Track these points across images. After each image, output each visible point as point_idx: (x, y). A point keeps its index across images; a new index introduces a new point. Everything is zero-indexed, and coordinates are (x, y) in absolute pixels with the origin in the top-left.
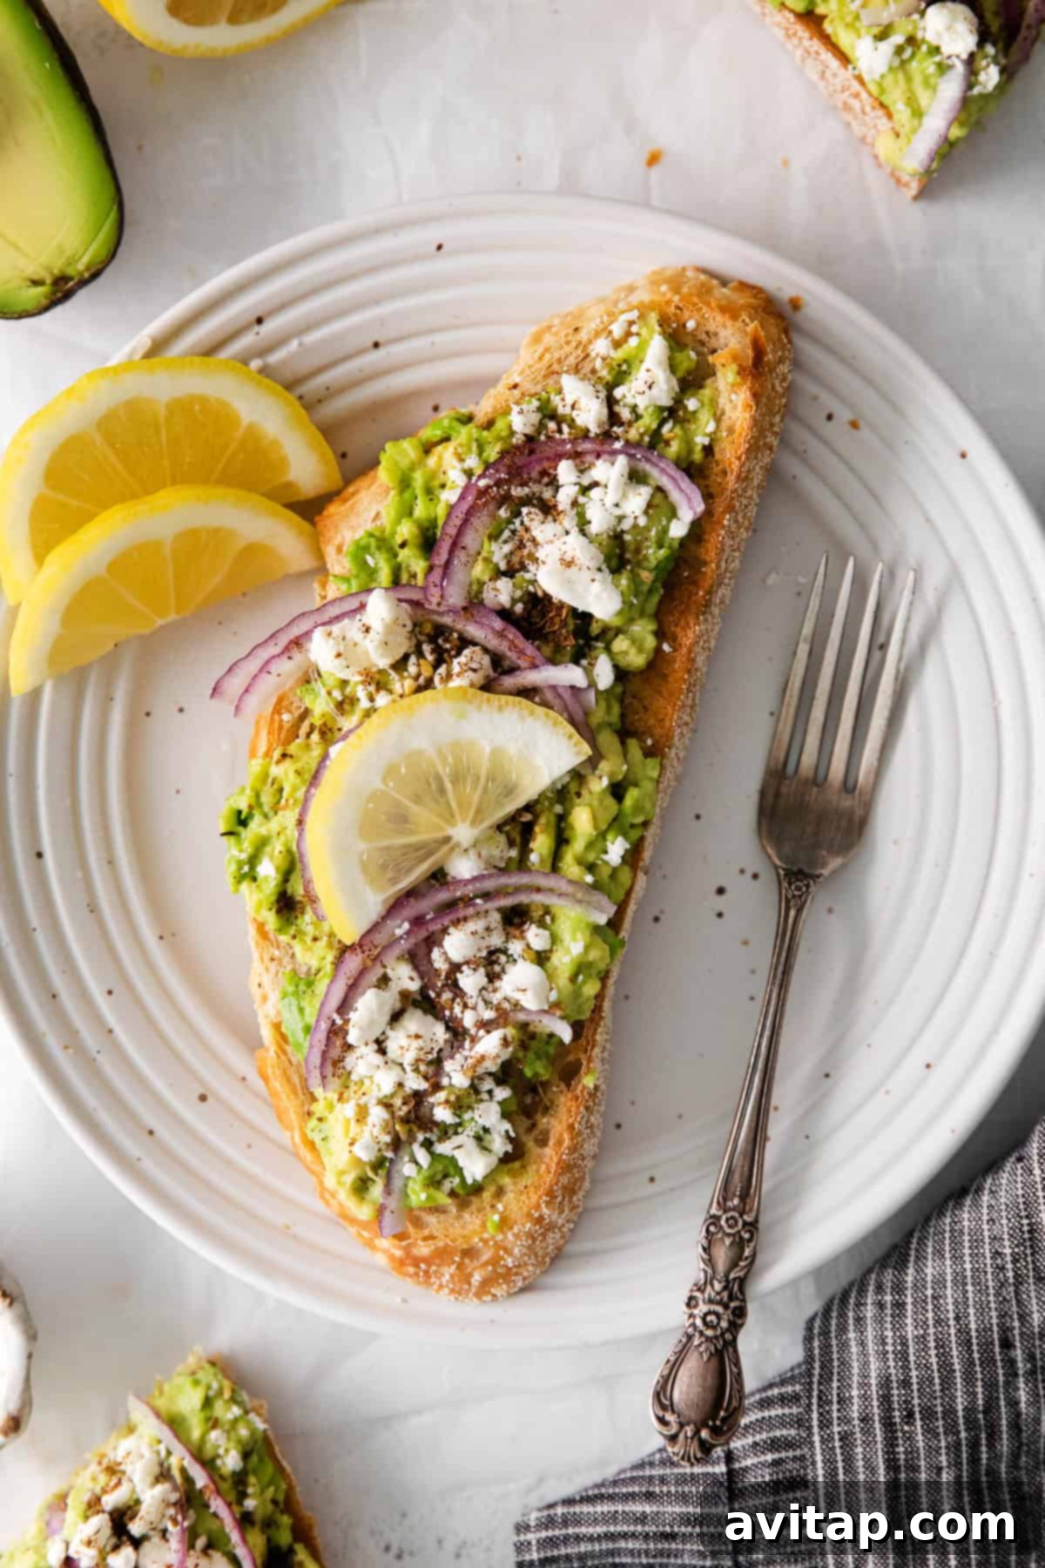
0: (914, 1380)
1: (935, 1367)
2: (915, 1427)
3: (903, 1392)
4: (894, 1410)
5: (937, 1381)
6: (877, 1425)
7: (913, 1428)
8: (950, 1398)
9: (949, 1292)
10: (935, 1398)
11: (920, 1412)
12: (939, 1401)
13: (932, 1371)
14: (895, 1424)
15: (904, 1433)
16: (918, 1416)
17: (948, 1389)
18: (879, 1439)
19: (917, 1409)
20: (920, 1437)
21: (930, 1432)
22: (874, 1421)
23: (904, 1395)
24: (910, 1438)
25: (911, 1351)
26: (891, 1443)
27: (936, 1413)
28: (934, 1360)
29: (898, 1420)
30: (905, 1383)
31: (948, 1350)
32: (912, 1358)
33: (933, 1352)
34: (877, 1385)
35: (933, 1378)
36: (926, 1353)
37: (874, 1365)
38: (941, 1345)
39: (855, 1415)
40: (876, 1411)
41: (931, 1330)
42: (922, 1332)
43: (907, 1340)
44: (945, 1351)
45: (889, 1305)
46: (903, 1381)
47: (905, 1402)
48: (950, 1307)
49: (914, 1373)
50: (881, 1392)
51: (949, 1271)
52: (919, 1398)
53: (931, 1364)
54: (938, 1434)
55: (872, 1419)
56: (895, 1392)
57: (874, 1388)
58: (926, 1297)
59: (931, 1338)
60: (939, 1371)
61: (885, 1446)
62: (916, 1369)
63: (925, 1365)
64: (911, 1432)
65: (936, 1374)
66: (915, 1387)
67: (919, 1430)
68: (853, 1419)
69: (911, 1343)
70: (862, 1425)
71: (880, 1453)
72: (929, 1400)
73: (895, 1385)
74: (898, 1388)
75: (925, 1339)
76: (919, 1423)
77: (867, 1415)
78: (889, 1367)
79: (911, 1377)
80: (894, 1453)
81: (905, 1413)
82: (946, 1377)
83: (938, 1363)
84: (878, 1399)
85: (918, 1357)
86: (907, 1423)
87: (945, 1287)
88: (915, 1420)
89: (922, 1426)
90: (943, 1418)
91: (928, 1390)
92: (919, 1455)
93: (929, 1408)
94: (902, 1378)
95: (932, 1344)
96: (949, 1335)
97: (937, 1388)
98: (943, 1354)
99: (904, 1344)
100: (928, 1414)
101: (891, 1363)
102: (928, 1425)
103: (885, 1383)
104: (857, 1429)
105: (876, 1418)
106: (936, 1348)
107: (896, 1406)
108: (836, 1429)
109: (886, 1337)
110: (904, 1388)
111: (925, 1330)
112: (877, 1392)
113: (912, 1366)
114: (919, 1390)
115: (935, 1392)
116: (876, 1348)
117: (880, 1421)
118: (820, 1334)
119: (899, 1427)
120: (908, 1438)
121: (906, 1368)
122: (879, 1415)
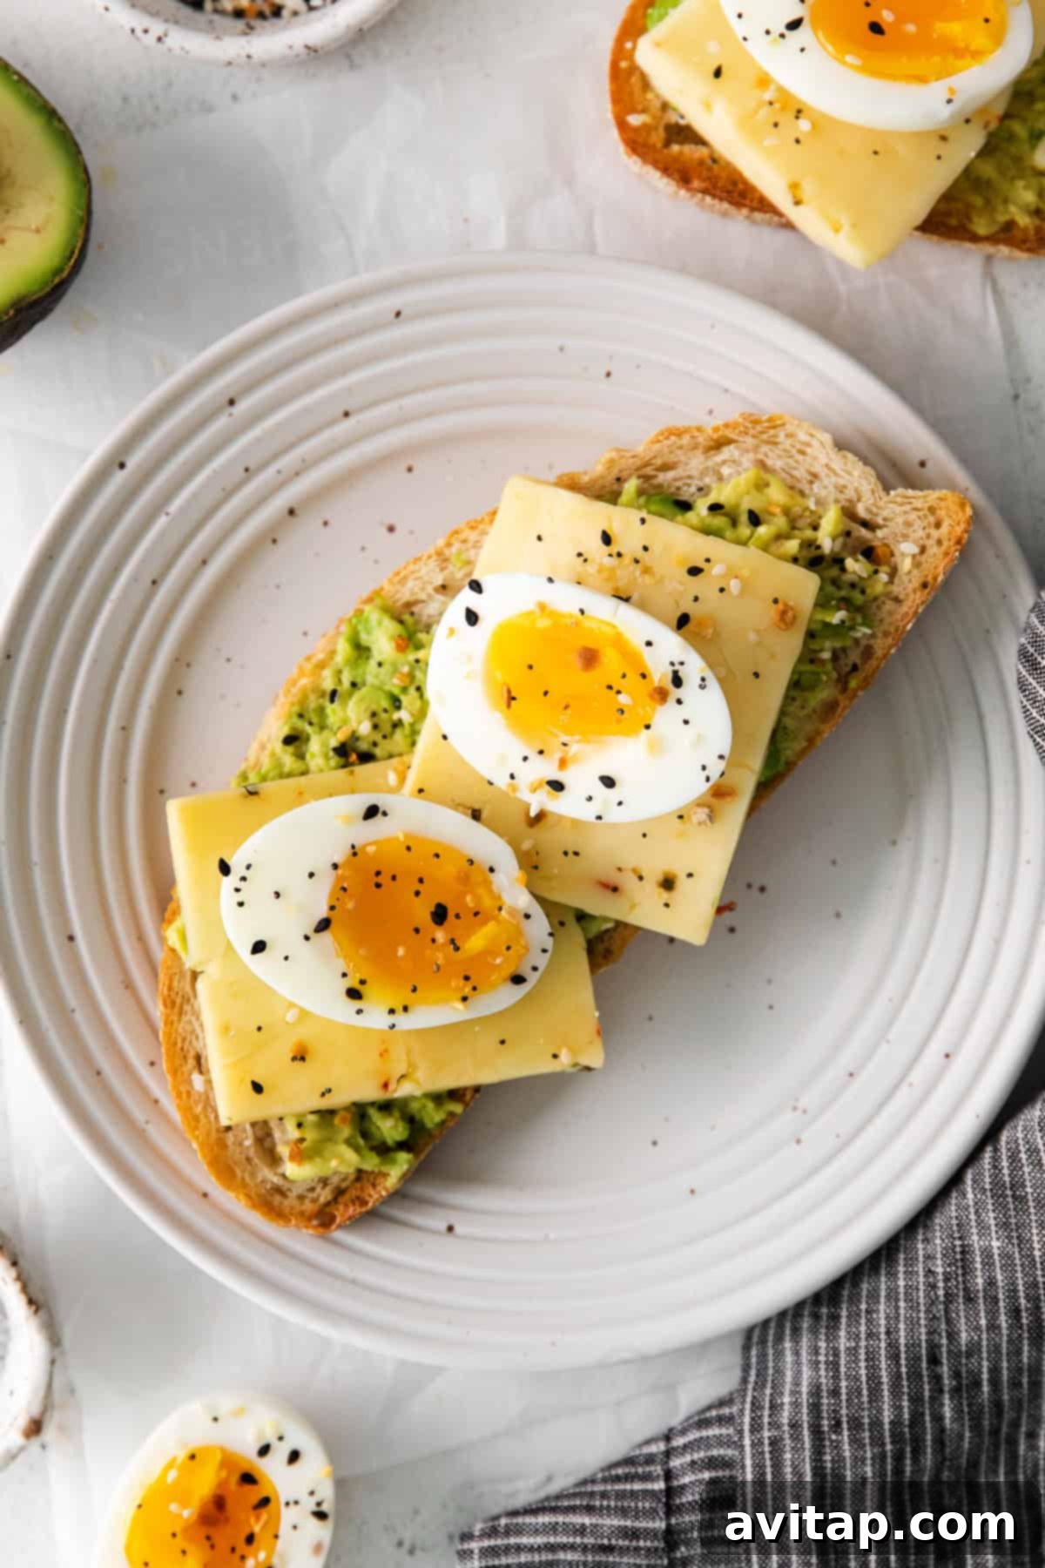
0: (844, 1391)
1: (864, 1379)
2: (842, 1436)
3: (832, 1401)
4: (822, 1418)
5: (865, 1392)
6: (806, 1433)
7: (840, 1438)
8: (878, 1411)
9: (882, 1307)
10: (863, 1410)
11: (848, 1422)
12: (866, 1413)
13: (861, 1382)
14: (823, 1432)
15: (832, 1441)
16: (845, 1426)
17: (875, 1401)
18: (807, 1445)
19: (844, 1419)
20: (846, 1447)
21: (856, 1442)
22: (802, 1428)
23: (833, 1404)
25: (842, 1362)
26: (818, 1451)
27: (863, 1424)
28: (863, 1372)
29: (826, 1429)
30: (835, 1393)
31: (877, 1363)
32: (843, 1369)
33: (863, 1364)
34: (808, 1393)
35: (862, 1390)
36: (857, 1364)
37: (806, 1373)
38: (871, 1357)
39: (785, 1421)
40: (805, 1418)
41: (863, 1343)
42: (853, 1344)
43: (839, 1352)
44: (874, 1364)
45: (825, 1318)
46: (833, 1391)
47: (834, 1411)
48: (883, 1322)
49: (844, 1384)
50: (811, 1401)
51: (883, 1286)
52: (847, 1408)
53: (861, 1376)
54: (864, 1445)
55: (801, 1426)
56: (825, 1401)
57: (805, 1396)
58: (860, 1310)
59: (862, 1351)
60: (867, 1383)
61: (813, 1453)
62: (847, 1380)
63: (855, 1376)
64: (838, 1442)
65: (864, 1386)
66: (844, 1397)
67: (846, 1439)
68: (783, 1425)
69: (843, 1355)
70: (792, 1432)
71: (808, 1460)
72: (857, 1411)
73: (825, 1394)
74: (828, 1398)
75: (857, 1351)
76: (846, 1433)
77: (797, 1421)
78: (820, 1376)
79: (840, 1387)
80: (821, 1461)
81: (833, 1422)
82: (874, 1389)
83: (867, 1375)
84: (808, 1407)
85: (848, 1369)
86: (835, 1432)
87: (878, 1302)
88: (842, 1429)
89: (849, 1436)
90: (870, 1430)
91: (856, 1401)
92: (845, 1464)
93: (857, 1419)
94: (832, 1388)
95: (862, 1357)
96: (879, 1348)
97: (865, 1399)
98: (872, 1366)
99: (836, 1354)
100: (855, 1424)
101: (823, 1373)
102: (855, 1435)
103: (816, 1391)
104: (787, 1436)
105: (805, 1425)
106: (866, 1360)
107: (825, 1415)
108: (766, 1434)
109: (820, 1348)
110: (833, 1397)
111: (857, 1343)
112: (808, 1400)
113: (843, 1376)
114: (847, 1400)
115: (863, 1403)
116: (809, 1358)
117: (809, 1428)
118: (758, 1344)
119: (827, 1436)
120: (836, 1447)
121: (836, 1377)
122: (808, 1422)
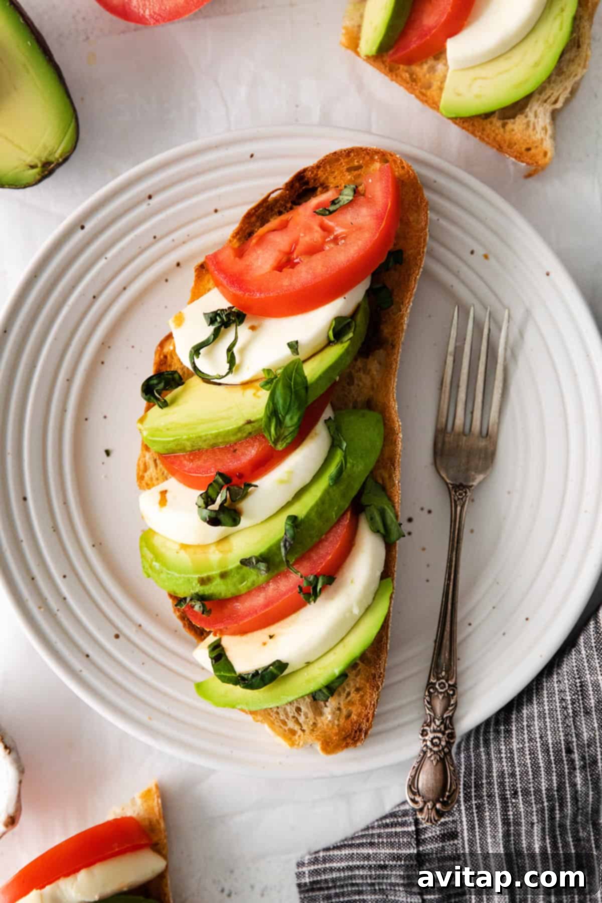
0: (518, 773)
1: (529, 765)
2: (519, 800)
3: (511, 780)
4: (506, 790)
5: (530, 773)
6: (497, 799)
7: (517, 801)
8: (538, 783)
9: (536, 723)
10: (530, 783)
11: (521, 791)
12: (531, 785)
13: (528, 767)
14: (507, 798)
15: (512, 803)
16: (520, 794)
17: (536, 778)
18: (498, 807)
19: (519, 790)
20: (521, 806)
21: (527, 803)
22: (495, 797)
23: (512, 782)
24: (515, 806)
25: (516, 757)
26: (505, 809)
27: (530, 792)
28: (528, 761)
29: (509, 796)
30: (513, 775)
32: (516, 761)
33: (528, 757)
34: (497, 776)
35: (528, 772)
36: (524, 757)
37: (495, 765)
38: (533, 753)
39: (485, 794)
40: (496, 791)
41: (527, 745)
42: (521, 746)
43: (513, 751)
44: (535, 756)
45: (502, 732)
47: (513, 785)
48: (537, 731)
49: (517, 769)
50: (499, 781)
51: (536, 711)
52: (521, 783)
53: (527, 763)
54: (532, 804)
56: (507, 780)
57: (495, 778)
58: (523, 726)
59: (527, 749)
60: (531, 767)
61: (502, 811)
62: (519, 767)
63: (524, 764)
64: (516, 803)
65: (530, 770)
66: (518, 777)
67: (521, 801)
68: (483, 796)
69: (515, 752)
70: (489, 800)
71: (499, 815)
72: (526, 784)
73: (507, 776)
74: (508, 778)
75: (523, 750)
76: (520, 798)
77: (491, 793)
78: (503, 766)
79: (516, 772)
80: (507, 815)
81: (513, 792)
82: (536, 770)
83: (531, 763)
84: (497, 785)
85: (519, 760)
86: (514, 798)
87: (534, 720)
88: (518, 796)
89: (522, 799)
90: (534, 795)
91: (525, 778)
92: (521, 816)
93: (526, 789)
94: (511, 772)
95: (527, 753)
96: (537, 747)
97: (531, 777)
98: (533, 758)
100: (526, 792)
101: (505, 764)
102: (526, 799)
103: (501, 775)
104: (486, 802)
105: (497, 795)
106: (530, 754)
107: (507, 788)
108: (474, 802)
109: (502, 749)
110: (512, 778)
111: (523, 745)
112: (497, 780)
113: (516, 765)
114: (520, 779)
115: (529, 779)
116: (496, 756)
117: (499, 797)
118: (464, 750)
119: (509, 800)
121: (513, 766)
122: (498, 793)
